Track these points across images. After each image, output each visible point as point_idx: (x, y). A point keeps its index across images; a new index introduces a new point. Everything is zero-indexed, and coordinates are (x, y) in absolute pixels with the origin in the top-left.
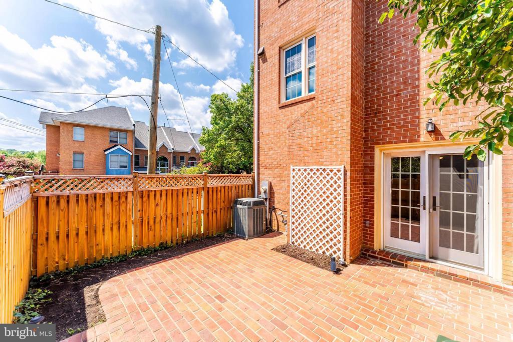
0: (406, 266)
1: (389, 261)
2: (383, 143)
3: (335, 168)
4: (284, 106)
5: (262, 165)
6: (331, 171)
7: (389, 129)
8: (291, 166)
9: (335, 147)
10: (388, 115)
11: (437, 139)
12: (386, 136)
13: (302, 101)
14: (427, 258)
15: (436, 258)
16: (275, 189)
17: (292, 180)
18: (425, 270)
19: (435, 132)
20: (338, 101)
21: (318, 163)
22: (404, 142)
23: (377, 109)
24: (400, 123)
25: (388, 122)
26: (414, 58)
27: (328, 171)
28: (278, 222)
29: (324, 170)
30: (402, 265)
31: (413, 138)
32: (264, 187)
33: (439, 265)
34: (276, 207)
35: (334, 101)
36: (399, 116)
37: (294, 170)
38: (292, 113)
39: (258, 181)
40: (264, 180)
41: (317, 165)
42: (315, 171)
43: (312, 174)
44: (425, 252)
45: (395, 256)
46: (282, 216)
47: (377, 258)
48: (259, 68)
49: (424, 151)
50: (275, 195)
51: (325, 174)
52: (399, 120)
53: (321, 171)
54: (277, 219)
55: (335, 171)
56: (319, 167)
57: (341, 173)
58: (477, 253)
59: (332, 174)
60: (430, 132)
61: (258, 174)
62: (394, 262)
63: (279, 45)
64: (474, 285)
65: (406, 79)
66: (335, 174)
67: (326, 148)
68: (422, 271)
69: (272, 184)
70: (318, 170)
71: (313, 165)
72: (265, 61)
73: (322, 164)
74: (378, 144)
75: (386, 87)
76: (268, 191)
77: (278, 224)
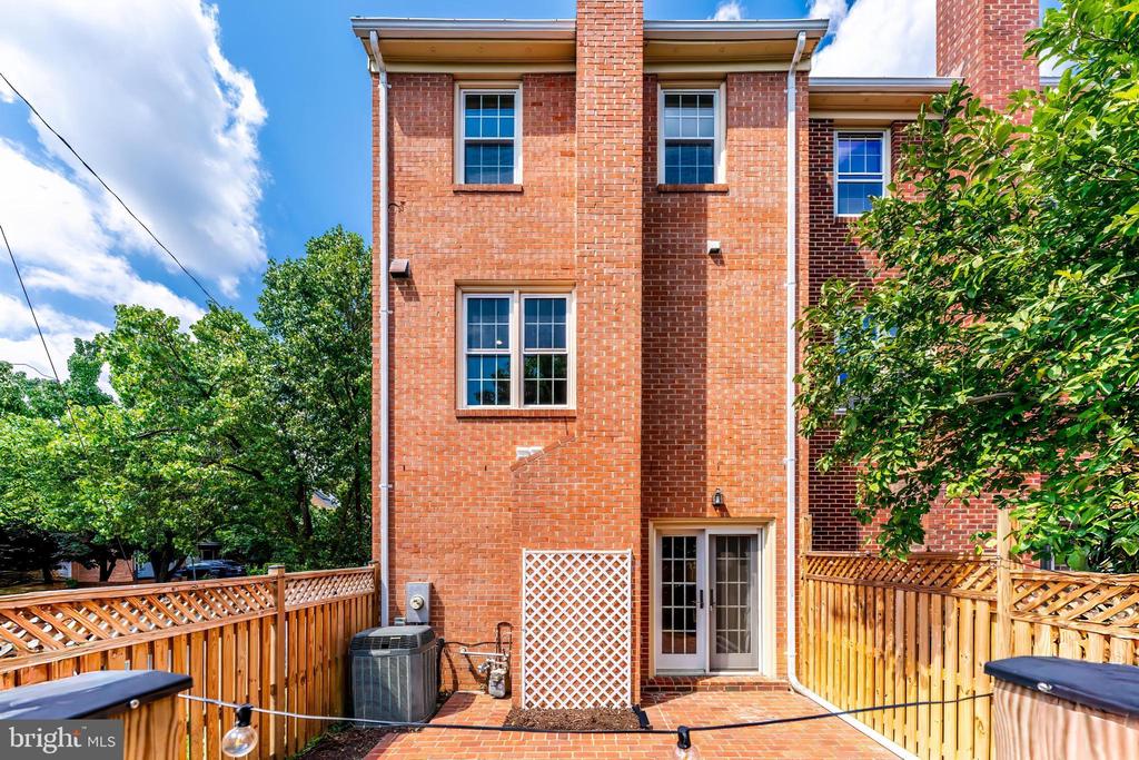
0: (695, 690)
1: (673, 689)
2: (662, 516)
3: (616, 554)
4: (470, 417)
5: (405, 545)
6: (610, 558)
7: (668, 494)
8: (524, 550)
9: (615, 517)
10: (667, 473)
11: (722, 516)
12: (666, 505)
13: (517, 417)
14: (708, 672)
15: (719, 670)
16: (444, 599)
17: (525, 578)
18: (714, 687)
19: (721, 507)
20: (620, 439)
21: (582, 545)
22: (687, 516)
23: (652, 462)
24: (682, 489)
25: (668, 484)
26: (698, 402)
27: (603, 558)
28: (454, 671)
29: (597, 557)
30: (689, 689)
31: (697, 512)
32: (413, 595)
33: (723, 677)
34: (446, 640)
35: (612, 438)
36: (681, 479)
37: (530, 557)
38: (490, 436)
39: (392, 583)
40: (408, 579)
41: (581, 547)
42: (577, 558)
43: (570, 564)
44: (705, 665)
45: (677, 680)
46: (466, 656)
47: (657, 689)
48: (391, 306)
49: (704, 530)
50: (447, 613)
51: (596, 564)
52: (681, 484)
53: (590, 558)
54: (451, 666)
55: (616, 558)
56: (586, 552)
57: (626, 561)
58: (749, 652)
59: (610, 564)
60: (716, 506)
61: (391, 566)
62: (679, 689)
63: (457, 277)
64: (760, 689)
65: (689, 427)
66: (617, 564)
67: (597, 517)
68: (711, 690)
69: (437, 589)
70: (583, 557)
71: (572, 547)
72: (411, 295)
73: (590, 546)
74: (655, 516)
75: (665, 432)
76: (427, 605)
77: (455, 677)
